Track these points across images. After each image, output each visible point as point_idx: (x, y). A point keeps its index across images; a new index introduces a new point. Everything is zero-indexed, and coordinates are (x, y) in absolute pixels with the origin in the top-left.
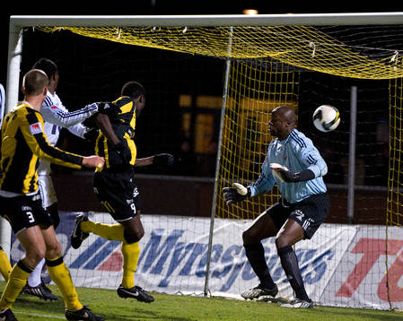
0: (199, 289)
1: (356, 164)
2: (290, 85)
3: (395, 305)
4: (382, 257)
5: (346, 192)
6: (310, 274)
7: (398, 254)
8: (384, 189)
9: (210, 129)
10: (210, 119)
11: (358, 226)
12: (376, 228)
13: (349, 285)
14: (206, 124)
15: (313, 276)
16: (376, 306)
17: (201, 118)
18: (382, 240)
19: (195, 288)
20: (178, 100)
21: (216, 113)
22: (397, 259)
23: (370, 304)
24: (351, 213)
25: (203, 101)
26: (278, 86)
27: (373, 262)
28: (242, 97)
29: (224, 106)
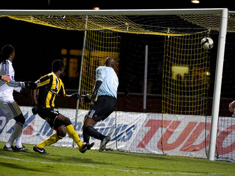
0: (70, 143)
1: (148, 83)
2: (116, 44)
3: (166, 152)
4: (160, 129)
5: (142, 97)
6: (124, 136)
7: (168, 127)
8: (160, 95)
9: (76, 66)
10: (76, 61)
11: (148, 113)
12: (157, 114)
13: (143, 142)
14: (74, 63)
15: (125, 138)
16: (157, 152)
17: (72, 60)
18: (160, 121)
19: (68, 143)
20: (61, 52)
21: (79, 58)
22: (167, 130)
23: (153, 152)
24: (145, 107)
25: (73, 52)
26: (110, 44)
27: (155, 132)
28: (92, 50)
29: (83, 54)
